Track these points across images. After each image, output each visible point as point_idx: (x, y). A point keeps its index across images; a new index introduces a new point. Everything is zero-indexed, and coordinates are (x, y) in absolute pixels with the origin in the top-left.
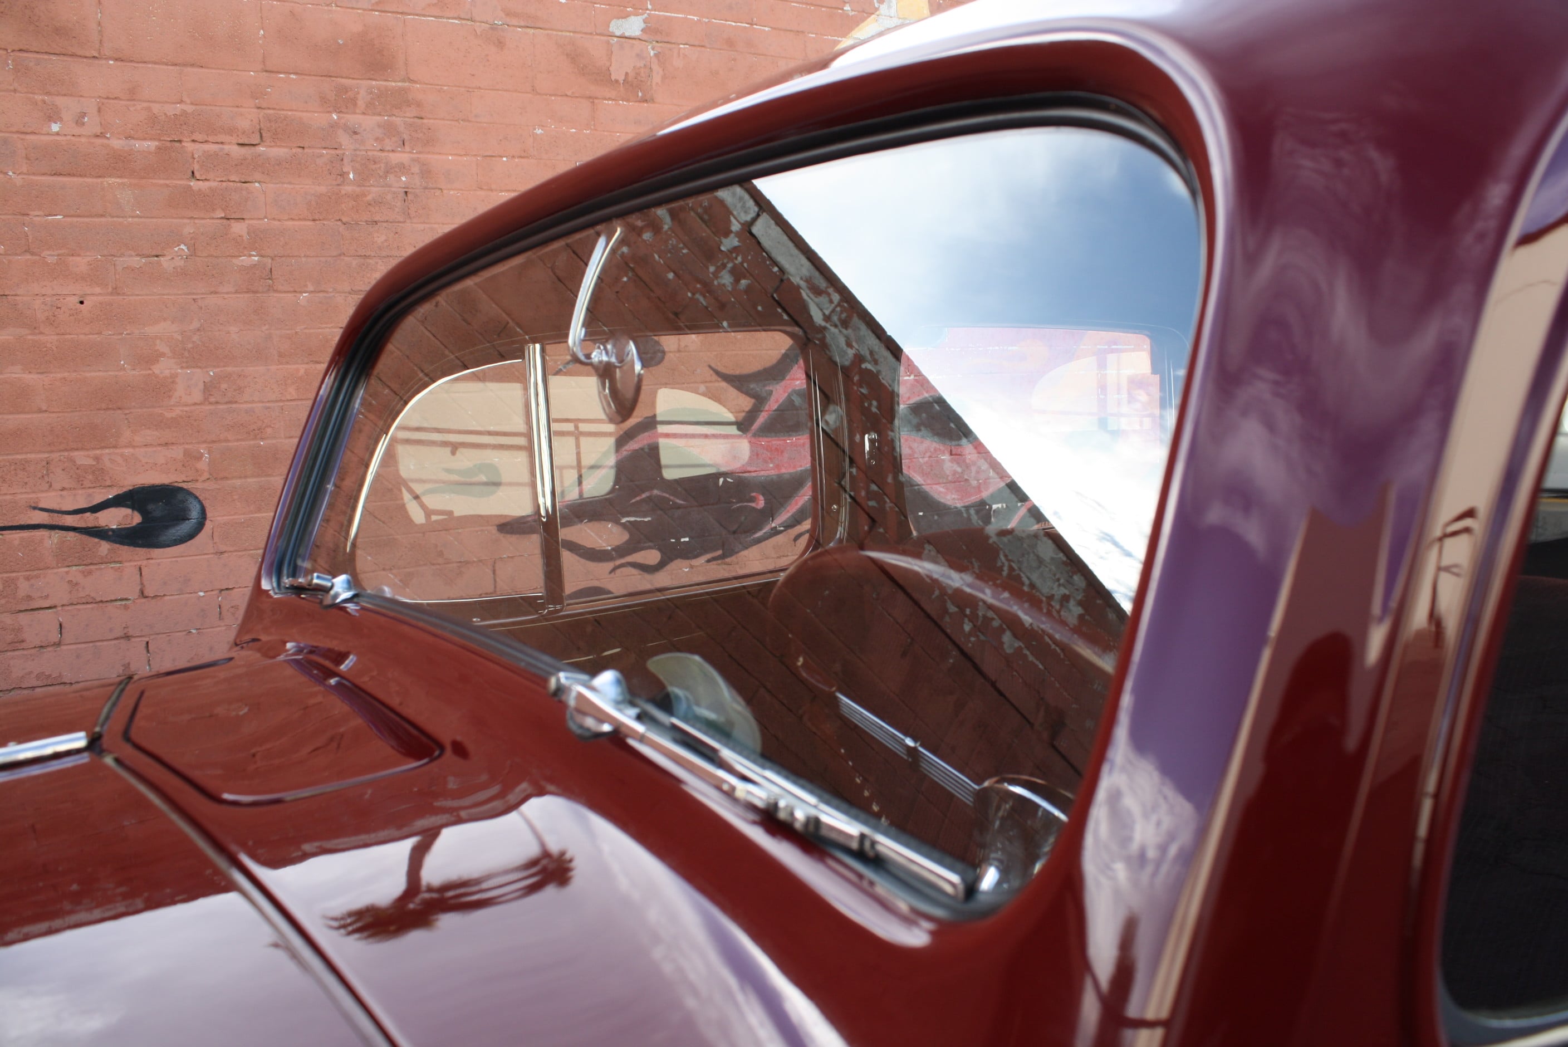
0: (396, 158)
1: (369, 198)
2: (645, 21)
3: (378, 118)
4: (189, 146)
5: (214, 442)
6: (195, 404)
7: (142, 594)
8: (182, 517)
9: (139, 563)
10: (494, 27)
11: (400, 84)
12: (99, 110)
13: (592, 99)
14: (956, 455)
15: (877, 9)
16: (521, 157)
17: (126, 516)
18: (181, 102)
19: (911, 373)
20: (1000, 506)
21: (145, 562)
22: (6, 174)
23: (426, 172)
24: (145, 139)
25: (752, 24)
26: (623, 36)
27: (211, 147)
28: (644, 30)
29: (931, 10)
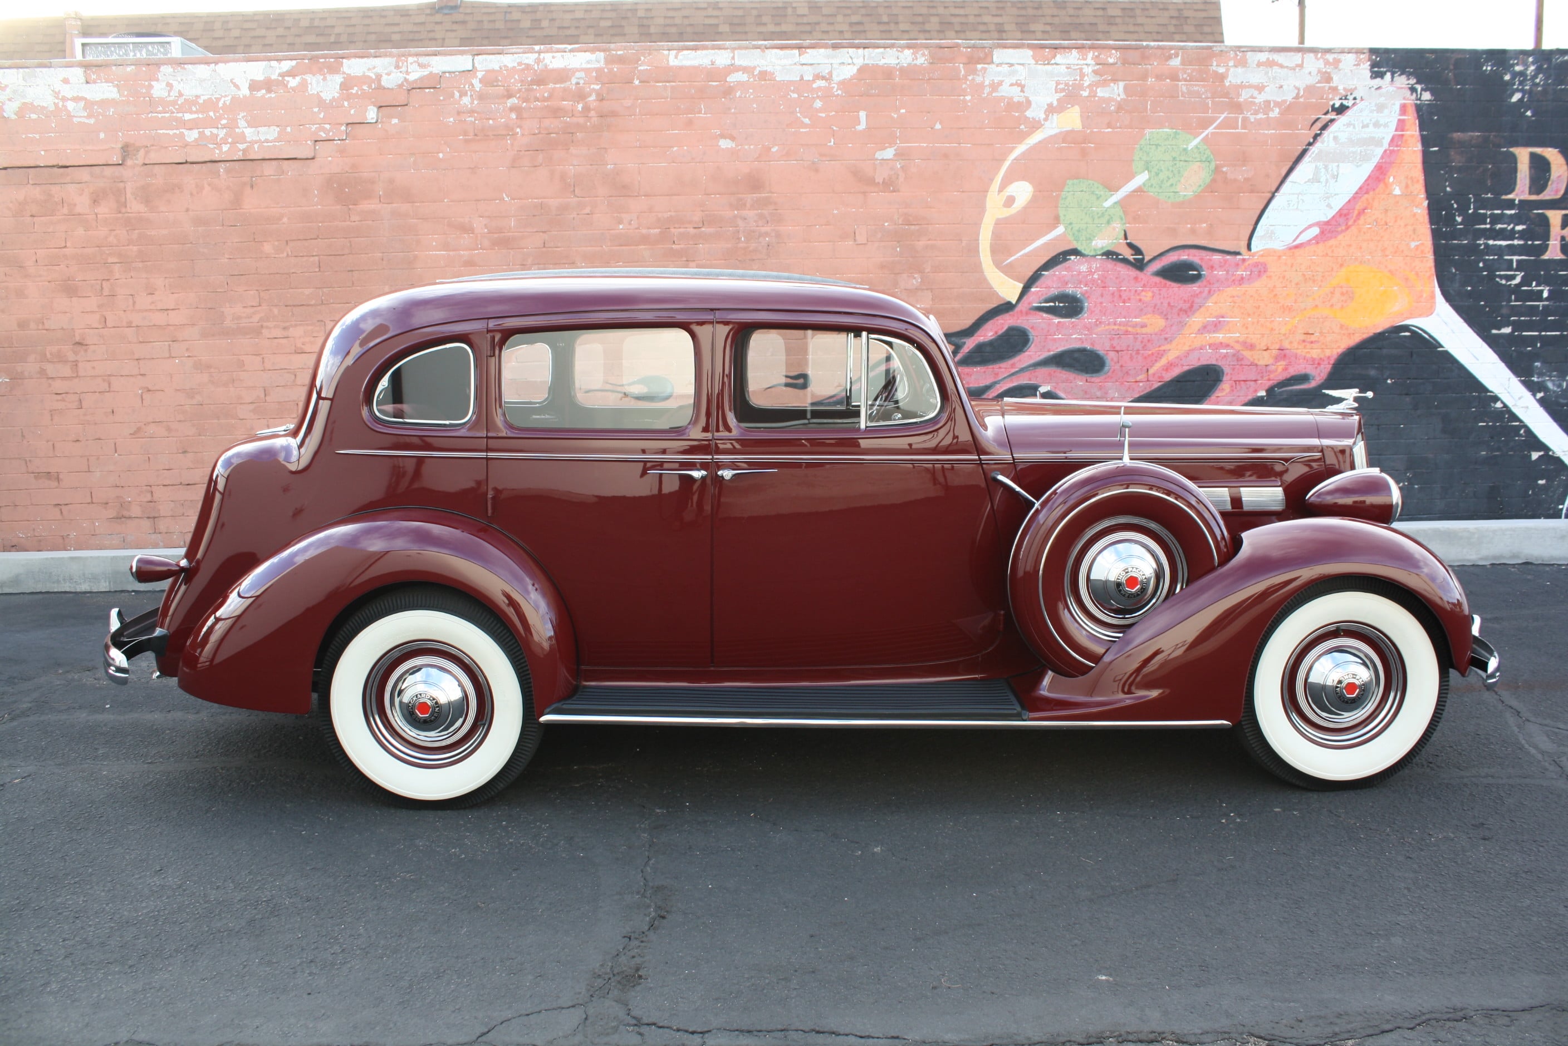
0: (764, 229)
1: (751, 248)
2: (895, 150)
3: (756, 212)
4: (672, 230)
10: (813, 163)
11: (767, 194)
12: (638, 218)
13: (864, 193)
14: (1090, 382)
15: (1042, 125)
16: (826, 225)
18: (670, 211)
19: (1059, 333)
22: (602, 246)
23: (778, 235)
24: (654, 229)
25: (959, 144)
26: (883, 160)
27: (682, 230)
28: (895, 155)
29: (1082, 121)
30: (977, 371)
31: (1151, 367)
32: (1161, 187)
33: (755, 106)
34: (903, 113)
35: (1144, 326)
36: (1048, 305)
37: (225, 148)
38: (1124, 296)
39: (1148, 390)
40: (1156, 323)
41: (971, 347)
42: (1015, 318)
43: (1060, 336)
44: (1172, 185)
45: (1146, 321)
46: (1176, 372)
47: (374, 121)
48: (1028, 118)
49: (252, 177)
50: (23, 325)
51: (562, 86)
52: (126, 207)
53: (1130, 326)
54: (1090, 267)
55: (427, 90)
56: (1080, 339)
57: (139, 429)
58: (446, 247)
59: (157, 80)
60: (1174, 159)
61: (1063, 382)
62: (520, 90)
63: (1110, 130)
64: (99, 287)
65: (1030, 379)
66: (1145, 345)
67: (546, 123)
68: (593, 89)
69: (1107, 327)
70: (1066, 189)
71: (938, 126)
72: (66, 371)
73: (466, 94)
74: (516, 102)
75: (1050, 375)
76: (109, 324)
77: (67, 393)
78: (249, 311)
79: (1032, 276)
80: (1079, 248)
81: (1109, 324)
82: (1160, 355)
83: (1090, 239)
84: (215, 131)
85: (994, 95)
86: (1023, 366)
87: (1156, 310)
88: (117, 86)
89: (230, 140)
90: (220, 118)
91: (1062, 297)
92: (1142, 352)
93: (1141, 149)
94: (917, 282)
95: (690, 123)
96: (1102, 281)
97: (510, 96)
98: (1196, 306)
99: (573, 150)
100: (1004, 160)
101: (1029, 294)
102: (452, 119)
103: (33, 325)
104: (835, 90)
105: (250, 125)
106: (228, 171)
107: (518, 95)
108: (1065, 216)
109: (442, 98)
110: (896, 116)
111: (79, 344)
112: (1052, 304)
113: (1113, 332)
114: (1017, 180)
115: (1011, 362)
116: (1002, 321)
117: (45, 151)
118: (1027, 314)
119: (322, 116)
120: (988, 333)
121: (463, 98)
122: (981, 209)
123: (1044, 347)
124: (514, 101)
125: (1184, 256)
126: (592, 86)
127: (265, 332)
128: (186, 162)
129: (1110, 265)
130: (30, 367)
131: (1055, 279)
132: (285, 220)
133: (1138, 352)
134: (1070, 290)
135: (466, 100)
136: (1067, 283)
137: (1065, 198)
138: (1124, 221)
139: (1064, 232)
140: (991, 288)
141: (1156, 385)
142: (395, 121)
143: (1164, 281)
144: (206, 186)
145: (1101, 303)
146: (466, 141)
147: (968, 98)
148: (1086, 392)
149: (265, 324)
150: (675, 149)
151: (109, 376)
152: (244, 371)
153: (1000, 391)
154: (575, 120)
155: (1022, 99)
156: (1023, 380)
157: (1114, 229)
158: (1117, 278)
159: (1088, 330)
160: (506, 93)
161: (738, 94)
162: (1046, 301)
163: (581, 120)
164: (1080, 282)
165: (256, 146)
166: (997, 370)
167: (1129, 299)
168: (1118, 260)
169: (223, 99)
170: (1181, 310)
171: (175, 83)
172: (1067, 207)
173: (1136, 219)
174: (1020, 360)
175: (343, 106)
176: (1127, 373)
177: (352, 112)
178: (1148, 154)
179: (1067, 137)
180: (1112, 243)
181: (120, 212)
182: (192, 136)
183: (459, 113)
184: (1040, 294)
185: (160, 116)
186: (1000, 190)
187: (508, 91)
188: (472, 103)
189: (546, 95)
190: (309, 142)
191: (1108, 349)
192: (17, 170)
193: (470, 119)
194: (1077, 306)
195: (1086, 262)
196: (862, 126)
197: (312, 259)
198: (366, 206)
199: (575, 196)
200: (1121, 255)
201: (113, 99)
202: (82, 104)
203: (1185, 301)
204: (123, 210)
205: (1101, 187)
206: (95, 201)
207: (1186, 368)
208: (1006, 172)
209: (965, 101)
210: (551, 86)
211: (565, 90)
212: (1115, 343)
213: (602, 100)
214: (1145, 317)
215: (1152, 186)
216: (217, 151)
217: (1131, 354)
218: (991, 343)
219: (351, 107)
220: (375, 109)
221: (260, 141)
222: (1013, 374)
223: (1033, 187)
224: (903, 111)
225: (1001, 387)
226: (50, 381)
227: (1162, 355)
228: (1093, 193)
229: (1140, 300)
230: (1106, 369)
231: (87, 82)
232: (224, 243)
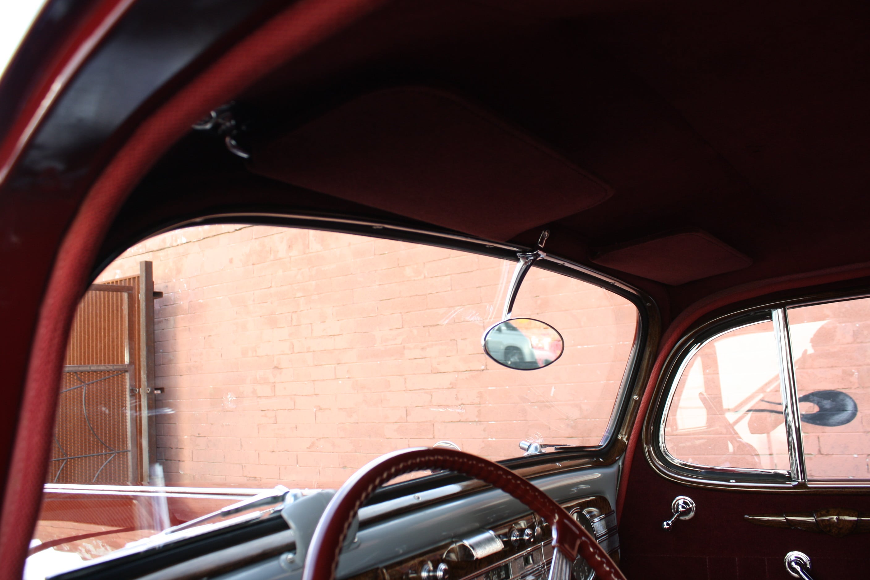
5: (860, 365)
6: (848, 343)
7: (820, 452)
8: (841, 409)
9: (818, 434)
17: (810, 407)
21: (820, 434)
50: (244, 353)
52: (309, 248)
57: (313, 444)
64: (290, 318)
72: (268, 391)
76: (296, 350)
77: (268, 410)
78: (395, 333)
103: (250, 353)
111: (276, 367)
127: (407, 353)
130: (247, 388)
149: (407, 345)
151: (295, 395)
152: (389, 391)
181: (305, 253)
204: (307, 251)
206: (290, 247)
226: (259, 400)
232: (376, 271)
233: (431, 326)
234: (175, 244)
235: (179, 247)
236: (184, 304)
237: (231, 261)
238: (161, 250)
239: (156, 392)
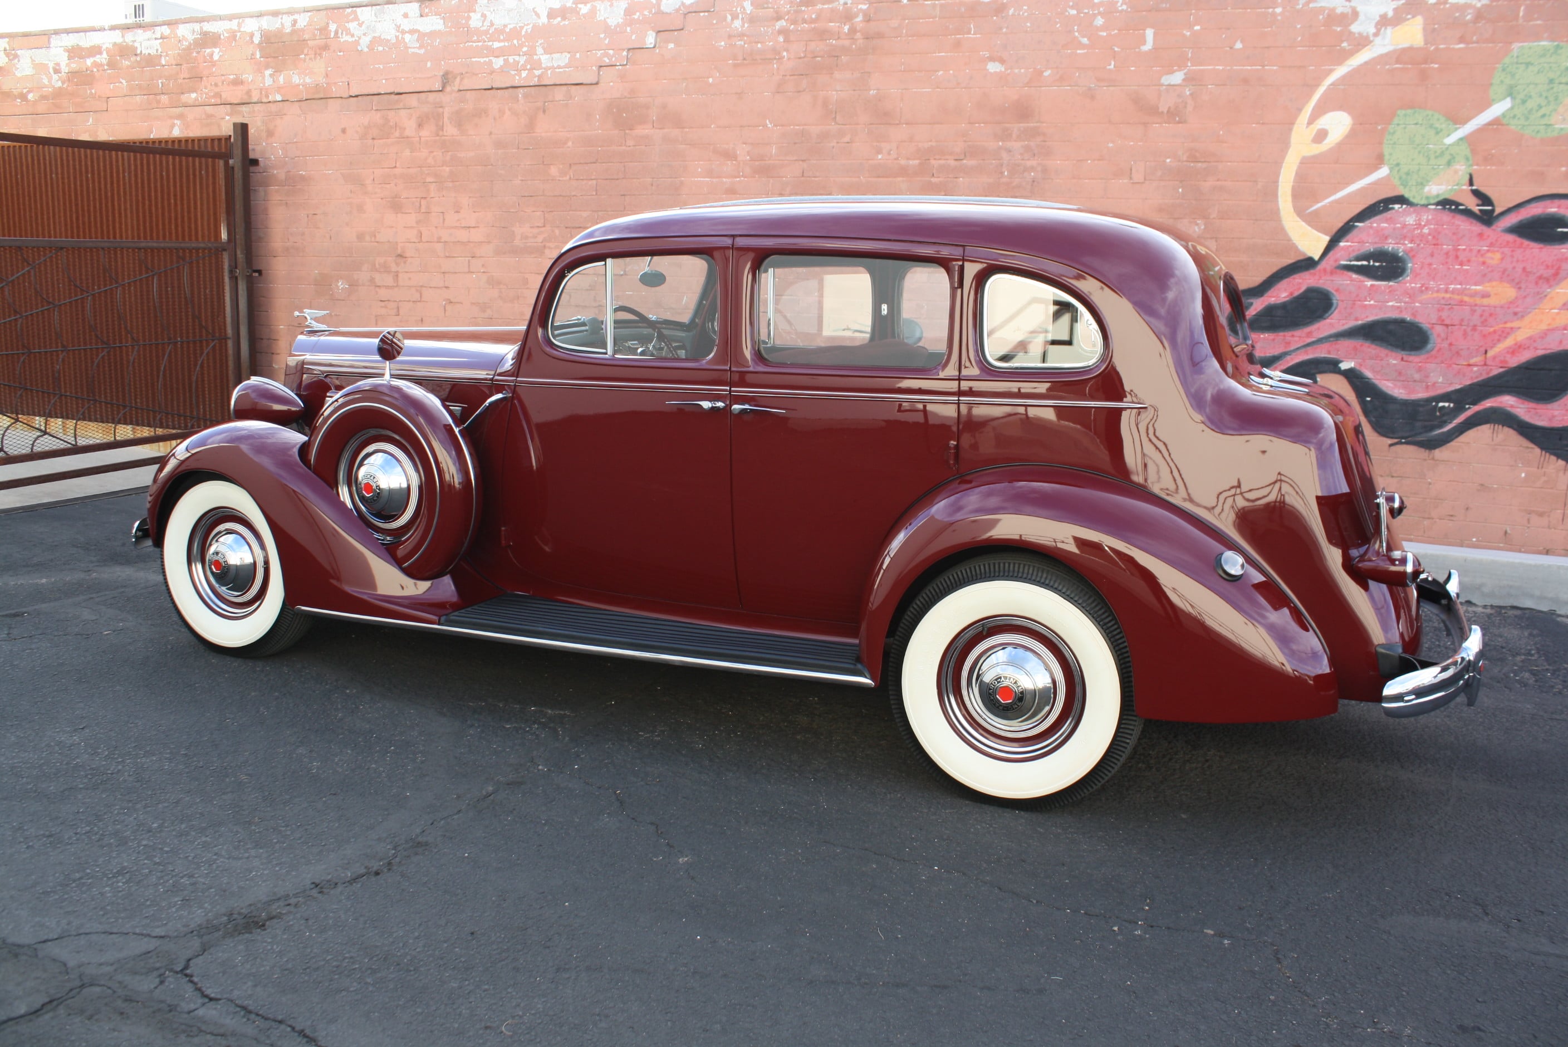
0: (1029, 163)
1: (1014, 184)
2: (1185, 74)
3: (1022, 143)
4: (933, 162)
10: (1090, 89)
11: (1035, 124)
12: (897, 147)
13: (1145, 124)
14: (1406, 361)
15: (1371, 42)
16: (1099, 160)
18: (931, 141)
19: (1372, 299)
20: (1446, 404)
22: (859, 177)
23: (1045, 170)
24: (914, 159)
25: (1263, 66)
26: (1169, 85)
27: (942, 162)
28: (1184, 80)
29: (1425, 36)
30: (1264, 339)
31: (1492, 347)
32: (1527, 119)
33: (1029, 24)
34: (1197, 30)
35: (1486, 295)
36: (1359, 263)
37: (524, 74)
38: (1462, 257)
39: (1484, 377)
40: (1503, 293)
41: (1259, 310)
42: (1317, 277)
43: (1372, 302)
44: (1544, 116)
45: (1489, 289)
46: (1525, 356)
47: (652, 46)
48: (1351, 33)
49: (545, 102)
50: (360, 237)
51: (830, 6)
52: (443, 130)
53: (1466, 295)
54: (1419, 220)
55: (702, 14)
56: (1398, 307)
58: (710, 173)
59: (475, 11)
60: (1551, 81)
61: (1371, 358)
62: (788, 12)
63: (1462, 46)
64: (418, 204)
65: (1329, 352)
66: (1486, 320)
67: (812, 46)
68: (861, 9)
69: (1435, 295)
70: (1396, 121)
71: (1239, 45)
72: (389, 280)
73: (737, 17)
74: (785, 24)
75: (1355, 349)
76: (424, 239)
77: (389, 300)
78: (536, 231)
79: (1343, 227)
80: (1407, 195)
81: (1438, 291)
82: (1505, 334)
83: (1422, 184)
84: (517, 58)
85: (1311, 5)
86: (1322, 336)
87: (1505, 276)
88: (444, 18)
89: (528, 67)
90: (521, 46)
91: (1379, 255)
92: (1480, 328)
93: (1504, 70)
94: (1199, 228)
95: (958, 44)
96: (1434, 237)
97: (779, 18)
98: (1562, 274)
99: (837, 75)
100: (1318, 85)
101: (1336, 249)
102: (723, 43)
103: (368, 238)
104: (1119, 4)
105: (546, 52)
106: (525, 96)
107: (786, 17)
108: (1391, 154)
109: (715, 22)
110: (1188, 34)
111: (400, 256)
112: (1365, 263)
113: (1443, 302)
114: (1333, 110)
115: (1307, 329)
116: (1300, 281)
117: (386, 79)
118: (1332, 273)
119: (607, 42)
120: (1281, 294)
121: (735, 21)
122: (1284, 144)
123: (1350, 314)
124: (782, 24)
125: (1553, 209)
126: (860, 6)
127: (547, 251)
128: (492, 89)
129: (1446, 217)
130: (363, 275)
131: (1371, 232)
132: (570, 144)
133: (1474, 328)
134: (1390, 246)
135: (737, 24)
136: (1386, 238)
137: (1394, 133)
138: (1471, 162)
139: (1388, 176)
140: (1290, 240)
141: (1496, 371)
142: (671, 46)
143: (1519, 240)
144: (507, 111)
145: (1430, 264)
146: (736, 66)
147: (1279, 10)
148: (1400, 374)
149: (548, 244)
150: (941, 73)
151: (422, 286)
152: (527, 288)
153: (1291, 364)
154: (841, 42)
155: (1348, 10)
156: (1321, 353)
157: (1456, 172)
158: (1454, 234)
159: (1410, 297)
160: (775, 15)
161: (1011, 12)
162: (1358, 259)
163: (847, 43)
164: (1405, 237)
165: (549, 72)
166: (1288, 339)
167: (1469, 261)
168: (1457, 211)
169: (525, 27)
170: (1540, 277)
171: (488, 14)
172: (1395, 143)
173: (1488, 159)
174: (1319, 329)
175: (626, 31)
176: (1458, 353)
177: (634, 37)
178: (1513, 75)
179: (1402, 56)
180: (1451, 190)
181: (438, 135)
182: (498, 63)
183: (730, 37)
184: (1351, 249)
185: (474, 44)
186: (1310, 122)
187: (777, 12)
188: (743, 26)
189: (814, 16)
190: (594, 68)
191: (1434, 321)
192: (364, 97)
193: (740, 43)
194: (1398, 267)
195: (1414, 212)
196: (1148, 46)
197: (590, 183)
198: (641, 131)
199: (837, 123)
200: (1462, 205)
201: (440, 31)
202: (416, 36)
203: (1547, 267)
204: (441, 133)
205: (1443, 119)
206: (420, 126)
207: (1540, 353)
208: (1319, 100)
209: (1274, 14)
210: (819, 6)
211: (832, 10)
212: (1444, 315)
213: (869, 21)
214: (1487, 284)
215: (1514, 117)
216: (517, 78)
217: (1465, 331)
218: (1284, 306)
219: (632, 33)
220: (654, 34)
221: (553, 68)
222: (1308, 345)
223: (1353, 118)
224: (1197, 28)
225: (1292, 359)
226: (377, 289)
227: (1508, 334)
228: (1431, 126)
229: (1484, 263)
230: (1429, 346)
231: (421, 16)
232: (519, 165)
233: (573, 228)
234: (265, 100)
235: (271, 104)
236: (280, 173)
237: (344, 131)
238: (244, 104)
239: (254, 274)
